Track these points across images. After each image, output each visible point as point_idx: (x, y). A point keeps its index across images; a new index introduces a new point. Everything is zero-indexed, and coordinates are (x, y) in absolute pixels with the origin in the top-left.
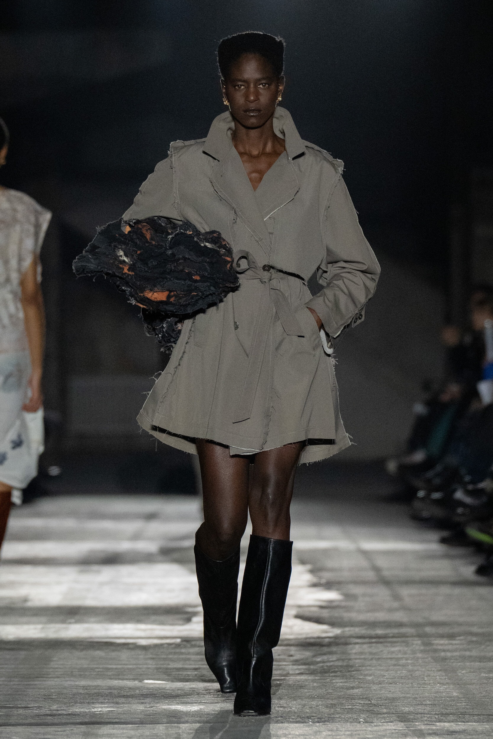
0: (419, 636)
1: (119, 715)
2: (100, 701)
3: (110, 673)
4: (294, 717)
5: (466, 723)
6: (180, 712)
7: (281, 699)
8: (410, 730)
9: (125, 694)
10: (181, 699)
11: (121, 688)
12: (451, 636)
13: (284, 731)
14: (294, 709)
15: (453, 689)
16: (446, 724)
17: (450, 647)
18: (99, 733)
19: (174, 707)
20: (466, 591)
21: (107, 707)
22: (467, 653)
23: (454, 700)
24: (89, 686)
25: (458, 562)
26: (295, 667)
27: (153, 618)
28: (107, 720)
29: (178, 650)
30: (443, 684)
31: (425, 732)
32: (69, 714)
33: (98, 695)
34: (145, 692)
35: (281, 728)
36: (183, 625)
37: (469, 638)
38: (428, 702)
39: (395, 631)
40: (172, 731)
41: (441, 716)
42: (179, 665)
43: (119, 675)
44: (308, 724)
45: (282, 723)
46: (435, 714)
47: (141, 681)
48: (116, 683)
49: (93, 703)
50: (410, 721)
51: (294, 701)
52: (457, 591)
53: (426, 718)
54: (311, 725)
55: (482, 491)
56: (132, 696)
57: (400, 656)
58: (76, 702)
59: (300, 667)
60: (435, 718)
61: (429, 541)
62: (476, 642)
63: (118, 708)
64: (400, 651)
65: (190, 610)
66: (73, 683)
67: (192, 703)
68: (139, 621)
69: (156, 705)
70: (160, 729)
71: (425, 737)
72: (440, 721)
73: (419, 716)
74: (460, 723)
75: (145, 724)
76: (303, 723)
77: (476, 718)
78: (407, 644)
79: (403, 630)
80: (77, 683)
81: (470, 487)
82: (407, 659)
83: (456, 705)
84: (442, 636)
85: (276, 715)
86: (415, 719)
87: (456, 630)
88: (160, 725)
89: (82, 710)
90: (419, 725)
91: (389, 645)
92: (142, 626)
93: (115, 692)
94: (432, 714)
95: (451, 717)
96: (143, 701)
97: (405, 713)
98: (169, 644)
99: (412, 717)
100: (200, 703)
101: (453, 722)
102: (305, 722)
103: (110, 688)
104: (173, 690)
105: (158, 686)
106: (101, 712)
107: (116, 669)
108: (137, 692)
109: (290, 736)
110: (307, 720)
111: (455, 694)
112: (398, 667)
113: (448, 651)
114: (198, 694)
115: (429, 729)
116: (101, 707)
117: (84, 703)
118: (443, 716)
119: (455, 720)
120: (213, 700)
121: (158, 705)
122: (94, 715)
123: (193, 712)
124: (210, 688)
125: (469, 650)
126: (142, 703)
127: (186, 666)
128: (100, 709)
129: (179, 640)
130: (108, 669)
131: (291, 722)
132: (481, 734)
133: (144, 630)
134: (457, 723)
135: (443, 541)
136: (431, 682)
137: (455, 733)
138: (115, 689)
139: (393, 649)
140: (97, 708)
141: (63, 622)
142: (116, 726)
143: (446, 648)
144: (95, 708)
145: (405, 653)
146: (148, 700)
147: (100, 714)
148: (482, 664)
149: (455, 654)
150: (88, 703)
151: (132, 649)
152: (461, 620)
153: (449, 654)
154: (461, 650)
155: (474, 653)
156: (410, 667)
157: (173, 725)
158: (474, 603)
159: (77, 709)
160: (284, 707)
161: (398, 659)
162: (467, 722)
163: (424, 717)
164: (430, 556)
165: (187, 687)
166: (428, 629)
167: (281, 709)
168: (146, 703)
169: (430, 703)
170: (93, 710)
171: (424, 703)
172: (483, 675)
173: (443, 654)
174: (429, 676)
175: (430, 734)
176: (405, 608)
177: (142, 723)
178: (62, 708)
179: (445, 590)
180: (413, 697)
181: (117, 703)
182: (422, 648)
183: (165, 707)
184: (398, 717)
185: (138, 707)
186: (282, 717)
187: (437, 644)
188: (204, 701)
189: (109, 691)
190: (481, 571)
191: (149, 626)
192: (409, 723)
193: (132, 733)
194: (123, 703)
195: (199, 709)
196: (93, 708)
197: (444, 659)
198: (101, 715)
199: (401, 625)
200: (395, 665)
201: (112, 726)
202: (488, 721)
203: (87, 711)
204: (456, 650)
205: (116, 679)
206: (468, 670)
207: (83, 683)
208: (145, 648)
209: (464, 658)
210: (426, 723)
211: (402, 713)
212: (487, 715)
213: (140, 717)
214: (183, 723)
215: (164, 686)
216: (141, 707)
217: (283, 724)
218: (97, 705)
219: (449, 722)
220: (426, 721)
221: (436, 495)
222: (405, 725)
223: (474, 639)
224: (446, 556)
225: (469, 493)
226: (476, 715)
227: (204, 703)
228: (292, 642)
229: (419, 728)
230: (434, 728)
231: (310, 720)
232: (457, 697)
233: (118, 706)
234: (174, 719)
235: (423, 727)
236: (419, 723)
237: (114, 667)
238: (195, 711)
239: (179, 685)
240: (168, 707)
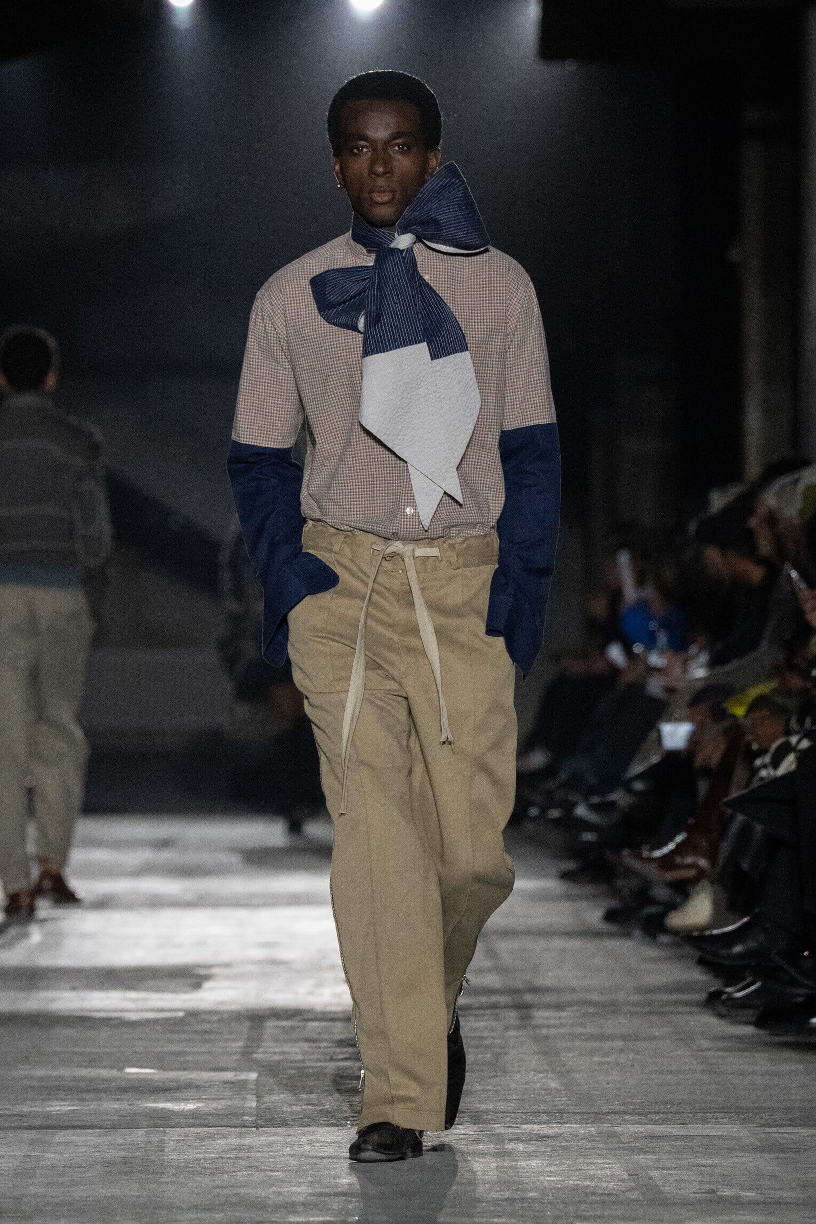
0: (516, 1007)
1: (84, 1116)
2: (59, 1097)
3: (79, 1059)
4: (326, 1119)
5: (563, 1125)
6: (169, 1111)
7: (311, 1093)
8: (483, 1135)
9: (96, 1087)
10: (172, 1095)
11: (92, 1080)
12: (560, 1007)
13: (311, 1137)
14: (328, 1107)
15: (552, 1078)
16: (536, 1126)
17: (557, 1022)
18: (54, 1142)
19: (161, 1105)
20: (589, 945)
21: (68, 1105)
22: (580, 1030)
23: (550, 1094)
24: (49, 1077)
25: (581, 905)
26: (338, 1050)
27: (149, 983)
28: (67, 1123)
29: (178, 1028)
30: (539, 1072)
31: (505, 1137)
32: (15, 1115)
33: (58, 1088)
34: (124, 1084)
35: (304, 1134)
36: (187, 992)
37: (584, 1009)
38: (514, 1097)
39: (483, 1000)
40: (154, 1138)
41: (530, 1116)
42: (177, 1048)
43: (92, 1061)
44: (344, 1127)
45: (309, 1125)
46: (522, 1113)
47: (121, 1069)
48: (86, 1072)
49: (50, 1100)
50: (486, 1123)
51: (330, 1097)
52: (575, 944)
53: (508, 1119)
54: (349, 1128)
55: (612, 805)
56: (105, 1091)
57: (485, 1034)
58: (26, 1100)
59: (345, 1050)
60: (522, 1118)
61: (546, 876)
62: (594, 1015)
63: (83, 1106)
64: (486, 1027)
65: (202, 972)
66: (27, 1073)
67: (187, 1099)
68: (129, 987)
69: (136, 1102)
70: (139, 1135)
71: (504, 1144)
72: (527, 1123)
73: (500, 1115)
74: (554, 1125)
75: (118, 1128)
76: (337, 1126)
77: (577, 1117)
78: (497, 1018)
79: (494, 999)
80: (32, 1072)
81: (595, 800)
82: (494, 1038)
83: (553, 1101)
84: (547, 1007)
85: (302, 1116)
86: (493, 1120)
87: (568, 997)
88: (140, 1129)
89: (33, 1109)
90: (497, 1128)
91: (472, 1018)
92: (132, 995)
93: (82, 1085)
94: (517, 1113)
95: (544, 1117)
96: (120, 1097)
97: (481, 1112)
98: (167, 1020)
99: (489, 1117)
100: (199, 1100)
101: (545, 1123)
102: (341, 1125)
103: (76, 1079)
104: (164, 1082)
105: (143, 1076)
106: (59, 1113)
107: (89, 1053)
108: (113, 1084)
109: (318, 1144)
110: (343, 1122)
111: (553, 1085)
112: (480, 1049)
113: (554, 1026)
114: (198, 1087)
115: (511, 1133)
116: (61, 1105)
117: (36, 1099)
118: (534, 1116)
119: (548, 1120)
120: (217, 1095)
121: (139, 1102)
122: (48, 1115)
123: (187, 1111)
124: (214, 1079)
125: (583, 1025)
126: (118, 1100)
127: (189, 1050)
128: (58, 1108)
129: (181, 1014)
130: (78, 1054)
131: (322, 1125)
132: (582, 1139)
133: (136, 1000)
134: (551, 1125)
135: (565, 876)
136: (523, 1068)
137: (546, 1139)
138: (83, 1081)
139: (476, 1025)
140: (56, 1106)
141: (22, 989)
142: (78, 1131)
143: (552, 1022)
144: (52, 1106)
145: (493, 1030)
146: (125, 1096)
147: (57, 1115)
148: (597, 1044)
149: (563, 1030)
150: (43, 1100)
151: (116, 1026)
152: (575, 983)
153: (553, 1031)
154: (572, 1025)
155: (590, 1029)
156: (497, 1050)
157: (157, 1129)
158: (597, 960)
159: (26, 1108)
160: (314, 1105)
161: (482, 1038)
162: (565, 1123)
163: (507, 1116)
164: (543, 897)
165: (183, 1078)
166: (528, 998)
167: (310, 1107)
168: (123, 1100)
169: (518, 1097)
170: (48, 1109)
171: (509, 1098)
172: (596, 1059)
173: (545, 1031)
174: (521, 1060)
175: (511, 1140)
176: (500, 969)
177: (115, 1126)
178: (6, 1107)
179: (559, 943)
180: (495, 1089)
181: (83, 1100)
182: (517, 1023)
183: (149, 1105)
184: (470, 1117)
185: (112, 1106)
186: (310, 1118)
187: (541, 1018)
188: (203, 1097)
189: (74, 1083)
190: (610, 916)
191: (142, 995)
192: (484, 1125)
193: (100, 1140)
194: (92, 1100)
195: (195, 1107)
196: (49, 1107)
197: (546, 1038)
198: (59, 1115)
199: (492, 991)
200: (476, 1046)
201: (73, 1130)
202: (593, 1122)
203: (40, 1110)
204: (564, 1026)
205: (86, 1067)
206: (577, 1053)
207: (40, 1072)
208: (134, 1024)
209: (574, 1036)
210: (508, 1124)
211: (476, 1112)
212: (593, 1113)
213: (112, 1118)
214: (172, 1127)
215: (152, 1077)
216: (116, 1106)
217: (310, 1128)
218: (55, 1103)
219: (540, 1123)
220: (509, 1122)
221: (555, 813)
222: (479, 1128)
223: (592, 1010)
224: (568, 897)
225: (593, 808)
226: (577, 1113)
227: (205, 1099)
228: (340, 1016)
229: (497, 1131)
230: (519, 1131)
231: (348, 1122)
232: (556, 1089)
233: (83, 1103)
234: (159, 1121)
235: (503, 1131)
236: (499, 1125)
237: (86, 1050)
238: (190, 1111)
239: (172, 1074)
240: (154, 1105)
